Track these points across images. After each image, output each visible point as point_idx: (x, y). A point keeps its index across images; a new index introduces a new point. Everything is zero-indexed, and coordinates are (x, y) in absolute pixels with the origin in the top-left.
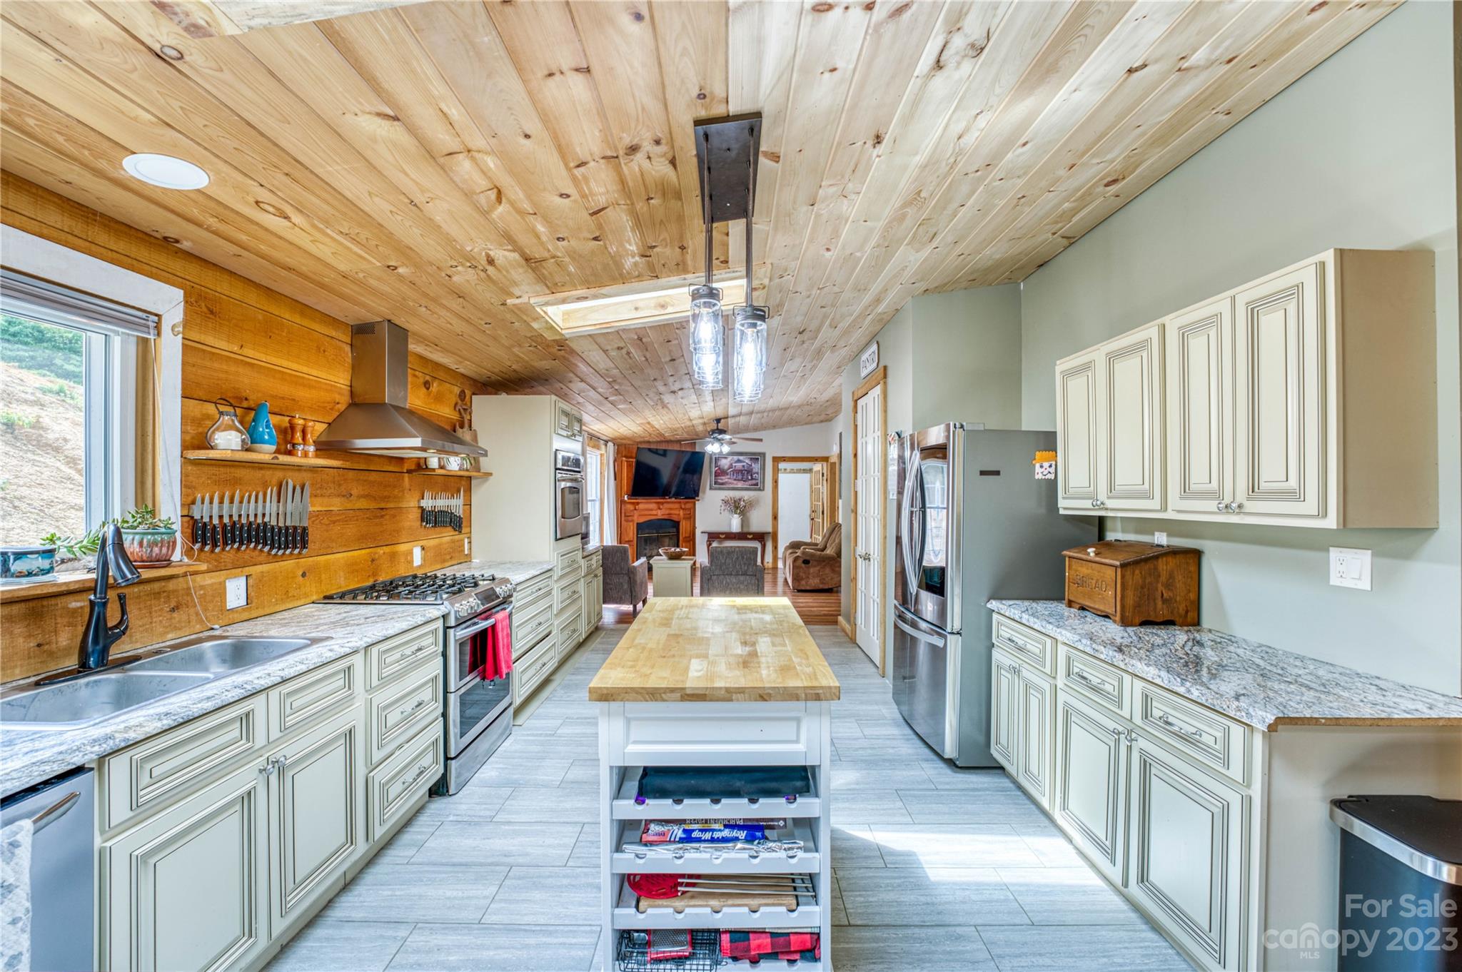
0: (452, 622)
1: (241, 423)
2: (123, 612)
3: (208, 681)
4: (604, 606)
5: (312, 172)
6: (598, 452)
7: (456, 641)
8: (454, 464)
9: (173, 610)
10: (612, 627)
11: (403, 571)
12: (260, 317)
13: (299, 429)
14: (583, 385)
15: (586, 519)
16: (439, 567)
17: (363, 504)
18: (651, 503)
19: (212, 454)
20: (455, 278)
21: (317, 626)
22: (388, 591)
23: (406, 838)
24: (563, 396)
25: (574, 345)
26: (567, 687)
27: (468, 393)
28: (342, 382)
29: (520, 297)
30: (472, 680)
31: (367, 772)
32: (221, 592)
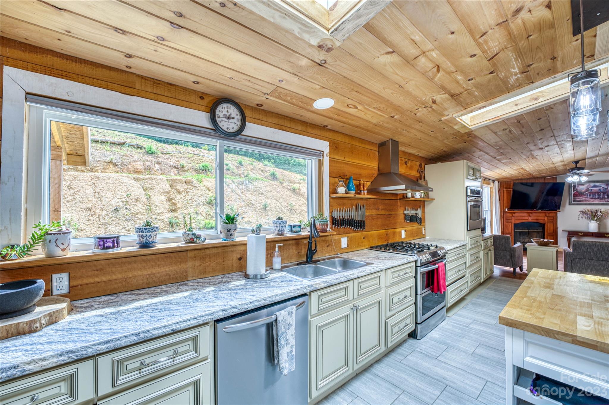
0: (419, 264)
1: (345, 184)
2: (316, 246)
3: (336, 272)
4: (494, 266)
5: (364, 87)
6: (489, 186)
7: (421, 273)
8: (418, 195)
9: (328, 246)
10: (499, 278)
11: (398, 240)
12: (350, 146)
13: (362, 185)
14: (481, 152)
15: (484, 220)
16: (412, 239)
17: (383, 212)
18: (524, 213)
19: (337, 195)
20: (418, 114)
21: (369, 258)
22: (393, 248)
23: (400, 350)
24: (470, 159)
25: (476, 133)
26: (474, 304)
27: (423, 164)
28: (375, 166)
29: (448, 115)
30: (427, 292)
31: (385, 319)
32: (340, 242)
